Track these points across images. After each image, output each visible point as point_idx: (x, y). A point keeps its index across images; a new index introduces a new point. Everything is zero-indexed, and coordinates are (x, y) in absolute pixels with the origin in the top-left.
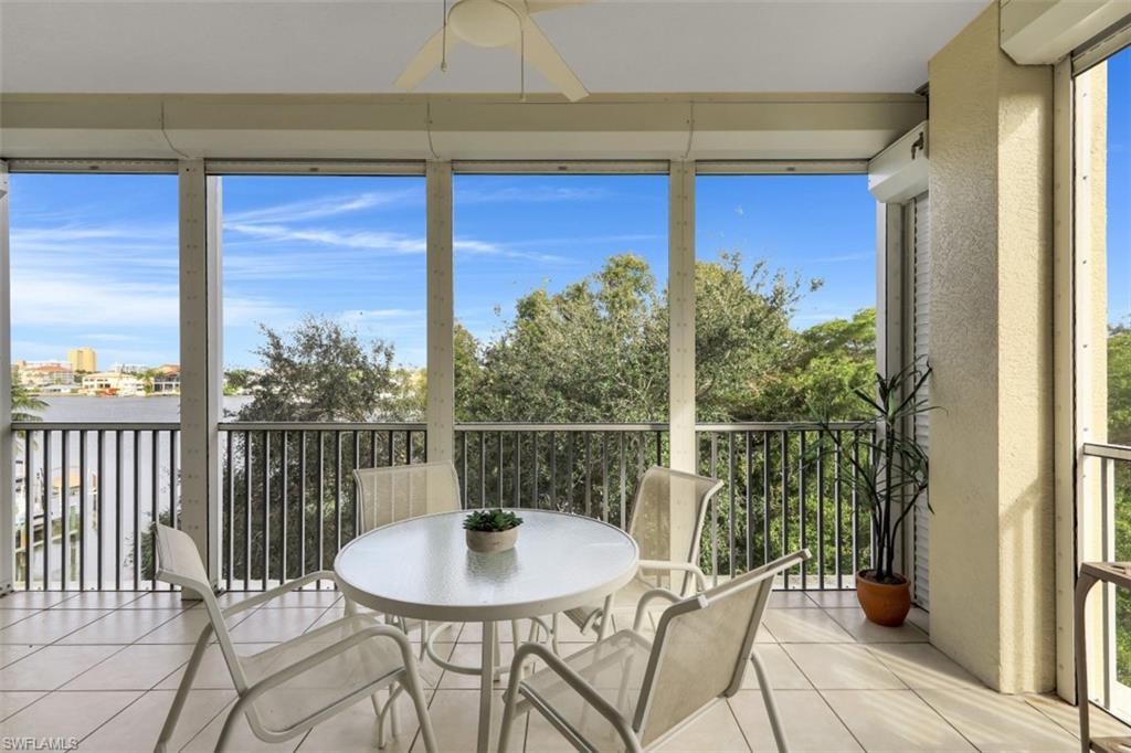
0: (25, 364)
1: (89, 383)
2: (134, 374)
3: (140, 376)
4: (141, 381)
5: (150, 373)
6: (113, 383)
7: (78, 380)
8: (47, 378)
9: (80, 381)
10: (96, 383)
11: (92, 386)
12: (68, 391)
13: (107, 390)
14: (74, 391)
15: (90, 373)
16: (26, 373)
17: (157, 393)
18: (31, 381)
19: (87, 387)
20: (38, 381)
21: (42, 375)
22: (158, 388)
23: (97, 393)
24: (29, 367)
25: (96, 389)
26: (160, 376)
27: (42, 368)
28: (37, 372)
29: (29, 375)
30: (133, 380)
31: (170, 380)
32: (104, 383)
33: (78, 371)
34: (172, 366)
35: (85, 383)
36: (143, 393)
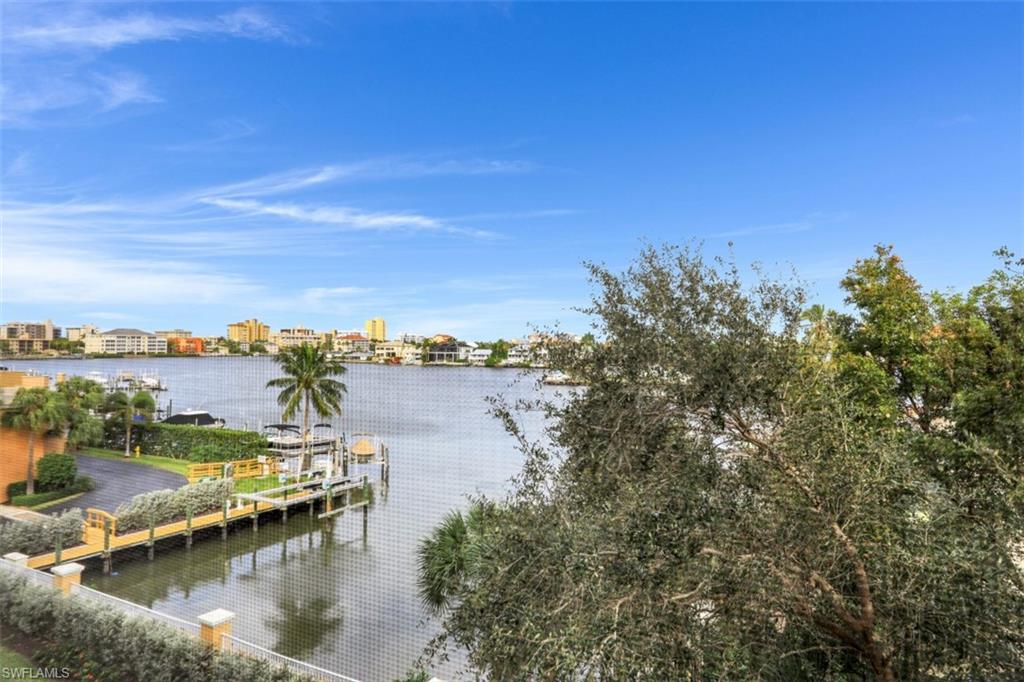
0: (336, 332)
1: (380, 352)
2: (413, 343)
3: (419, 346)
4: (420, 351)
5: (426, 343)
6: (397, 351)
7: (372, 348)
8: (351, 346)
9: (374, 350)
10: (385, 352)
11: (382, 355)
12: (365, 358)
13: (393, 359)
14: (369, 359)
15: (381, 342)
16: (337, 341)
17: (431, 363)
18: (340, 349)
19: (378, 355)
20: (345, 349)
21: (348, 343)
22: (432, 358)
23: (385, 360)
24: (339, 336)
25: (385, 357)
26: (434, 346)
27: (347, 337)
28: (345, 341)
29: (339, 344)
30: (412, 349)
31: (442, 349)
32: (391, 351)
33: (372, 340)
34: (443, 336)
35: (377, 352)
36: (420, 362)
